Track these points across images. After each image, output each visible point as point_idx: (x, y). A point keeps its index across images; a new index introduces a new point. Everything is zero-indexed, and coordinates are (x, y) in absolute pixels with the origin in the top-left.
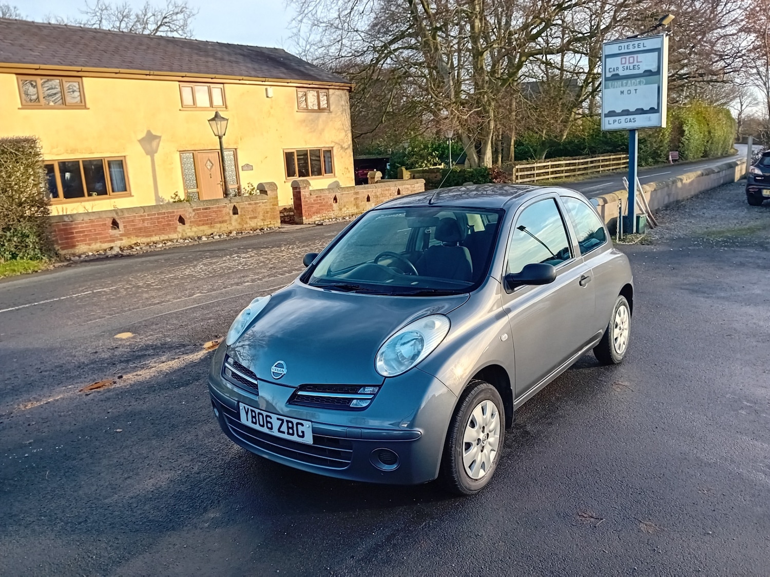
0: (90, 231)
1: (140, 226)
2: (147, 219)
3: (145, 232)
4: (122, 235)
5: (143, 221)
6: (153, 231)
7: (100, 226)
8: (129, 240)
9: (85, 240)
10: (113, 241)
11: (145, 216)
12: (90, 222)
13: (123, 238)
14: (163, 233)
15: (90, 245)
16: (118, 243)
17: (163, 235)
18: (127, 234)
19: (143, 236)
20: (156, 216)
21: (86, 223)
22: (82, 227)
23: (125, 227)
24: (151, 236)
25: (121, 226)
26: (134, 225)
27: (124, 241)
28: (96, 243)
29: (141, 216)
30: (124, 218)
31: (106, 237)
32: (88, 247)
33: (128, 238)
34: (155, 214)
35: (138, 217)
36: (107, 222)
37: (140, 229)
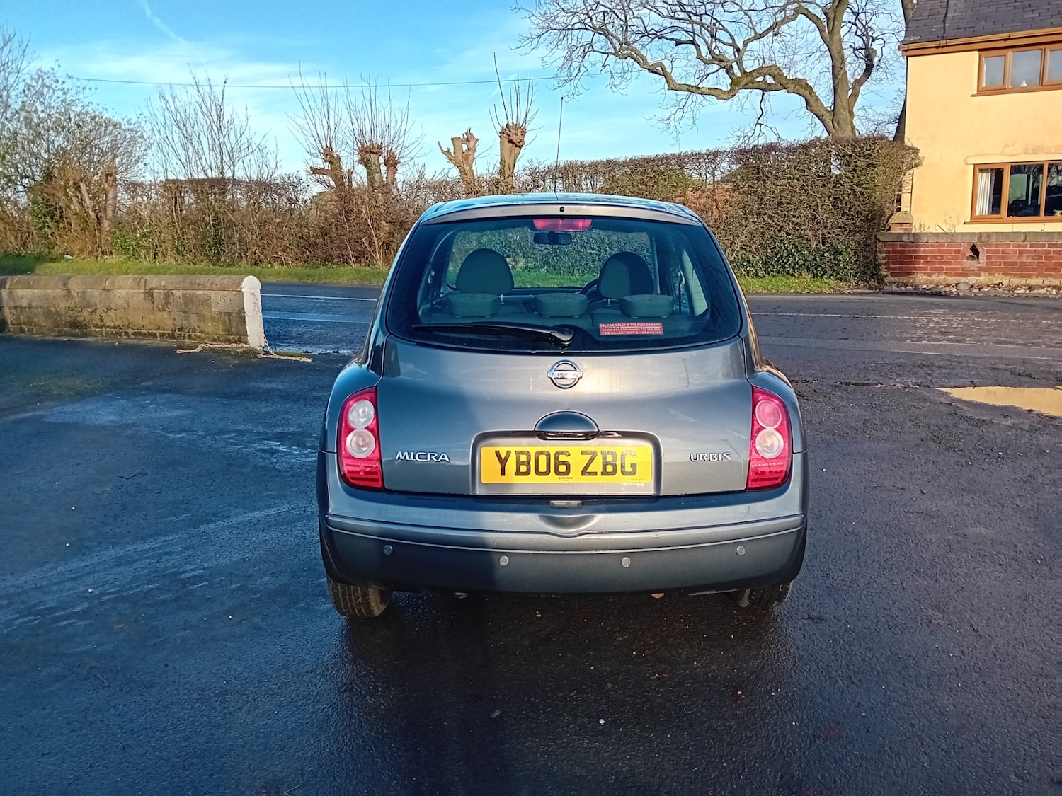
0: (935, 257)
1: (1014, 260)
2: (1029, 252)
3: (1022, 270)
4: (981, 269)
5: (1021, 253)
6: (1034, 270)
7: (950, 252)
8: (991, 277)
9: (926, 269)
10: (965, 275)
11: (1026, 246)
12: (937, 246)
13: (982, 273)
14: (1051, 276)
15: (930, 275)
16: (972, 280)
17: (1051, 279)
18: (988, 269)
19: (1015, 275)
20: (1046, 248)
21: (932, 246)
22: (924, 251)
23: (988, 258)
24: (1029, 276)
25: (983, 255)
26: (1004, 258)
27: (982, 278)
28: (939, 274)
29: (1019, 246)
30: (990, 246)
31: (957, 269)
32: (927, 277)
33: (991, 274)
34: (1044, 246)
35: (1014, 246)
36: (962, 248)
37: (1013, 264)
